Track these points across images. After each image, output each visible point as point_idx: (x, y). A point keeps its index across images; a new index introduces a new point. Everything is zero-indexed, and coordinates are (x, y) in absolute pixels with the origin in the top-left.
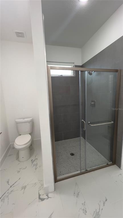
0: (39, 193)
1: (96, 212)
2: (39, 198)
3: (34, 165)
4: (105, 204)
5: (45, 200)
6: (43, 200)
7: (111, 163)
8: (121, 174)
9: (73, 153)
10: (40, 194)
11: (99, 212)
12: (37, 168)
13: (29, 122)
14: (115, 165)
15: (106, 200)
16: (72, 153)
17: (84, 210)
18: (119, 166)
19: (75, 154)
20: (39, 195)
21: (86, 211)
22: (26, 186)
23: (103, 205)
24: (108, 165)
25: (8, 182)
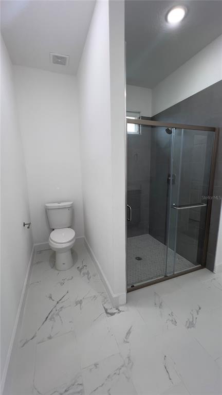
0: (104, 308)
1: (188, 322)
2: (107, 313)
3: (84, 274)
4: (199, 313)
5: (116, 314)
6: (112, 314)
7: (200, 265)
8: (214, 279)
10: (106, 308)
11: (193, 321)
13: (68, 208)
14: (206, 269)
15: (200, 309)
16: (137, 257)
17: (172, 320)
18: (212, 269)
19: (142, 258)
20: (106, 310)
21: (175, 321)
22: (81, 300)
23: (196, 313)
25: (51, 298)
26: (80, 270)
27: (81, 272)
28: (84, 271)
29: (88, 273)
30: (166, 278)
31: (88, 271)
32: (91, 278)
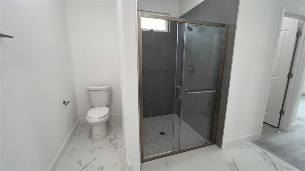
3: (113, 145)
7: (211, 142)
8: (221, 154)
9: (163, 133)
12: (117, 147)
13: (106, 90)
14: (215, 145)
16: (161, 133)
18: (220, 145)
19: (165, 133)
22: (104, 167)
24: (206, 145)
25: (80, 163)
26: (111, 140)
27: (111, 143)
28: (114, 142)
29: (116, 144)
30: (180, 151)
31: (117, 142)
32: (117, 149)
